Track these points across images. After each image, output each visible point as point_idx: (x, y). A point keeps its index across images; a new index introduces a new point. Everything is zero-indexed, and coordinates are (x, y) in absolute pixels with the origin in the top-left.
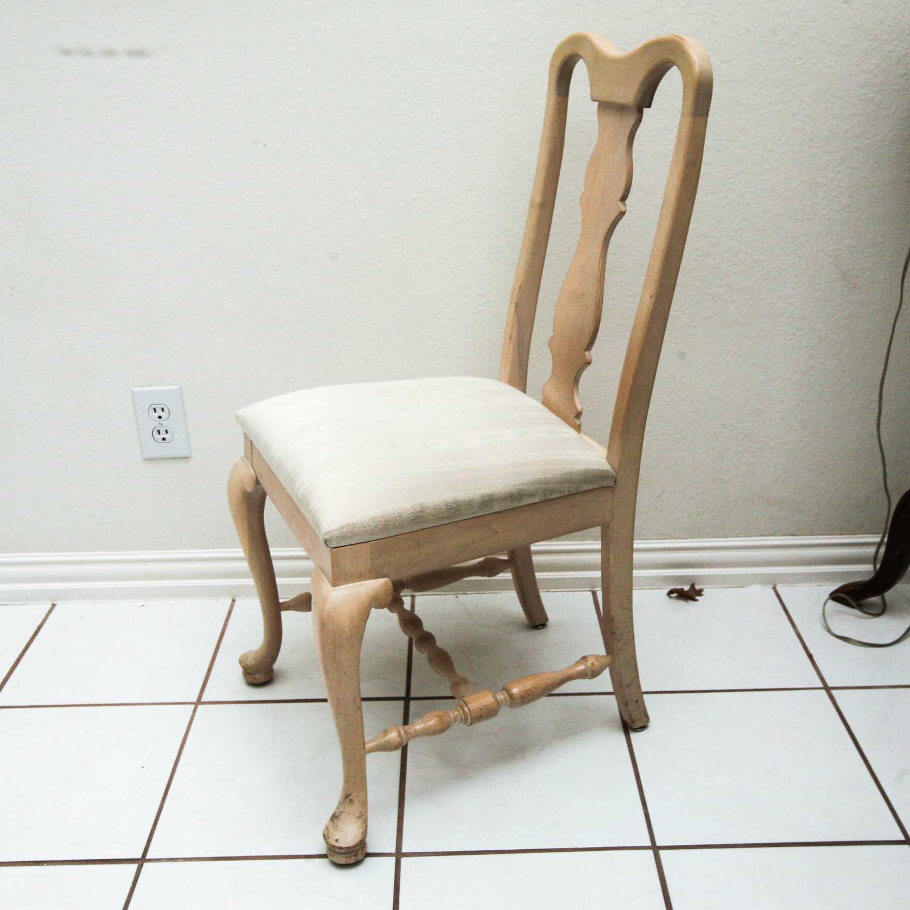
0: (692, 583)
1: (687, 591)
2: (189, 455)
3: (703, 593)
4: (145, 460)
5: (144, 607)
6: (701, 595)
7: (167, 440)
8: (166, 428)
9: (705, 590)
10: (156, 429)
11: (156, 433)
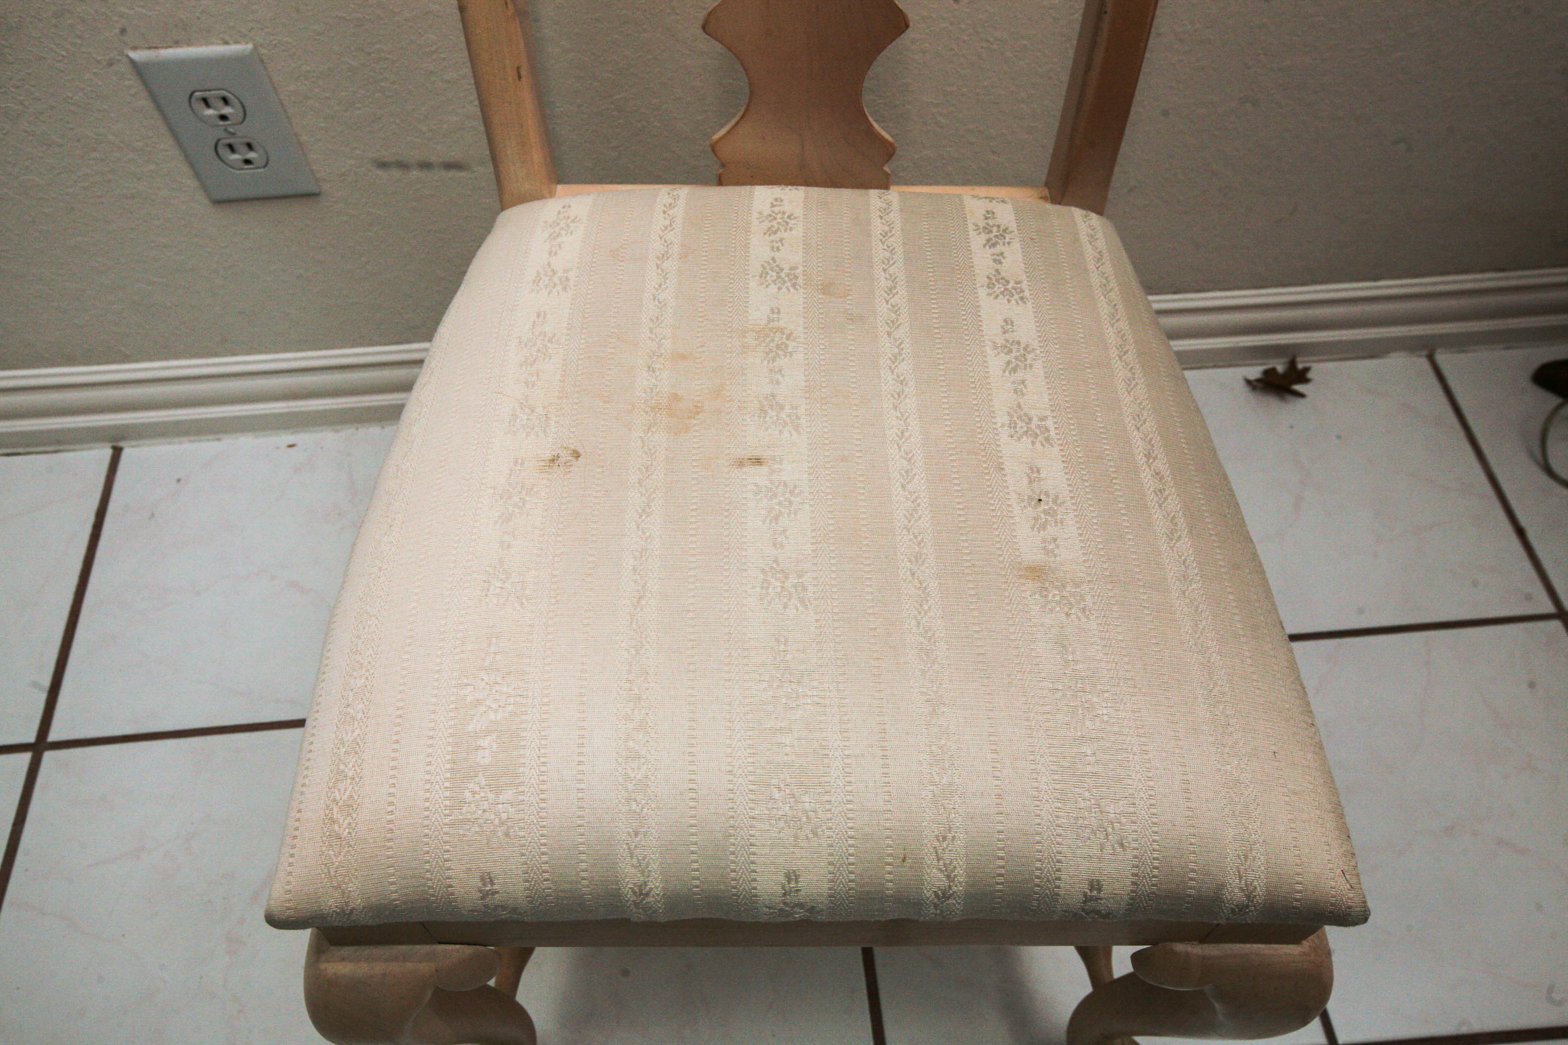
0: (1291, 356)
1: (1283, 374)
3: (1310, 375)
6: (1307, 381)
9: (1314, 366)
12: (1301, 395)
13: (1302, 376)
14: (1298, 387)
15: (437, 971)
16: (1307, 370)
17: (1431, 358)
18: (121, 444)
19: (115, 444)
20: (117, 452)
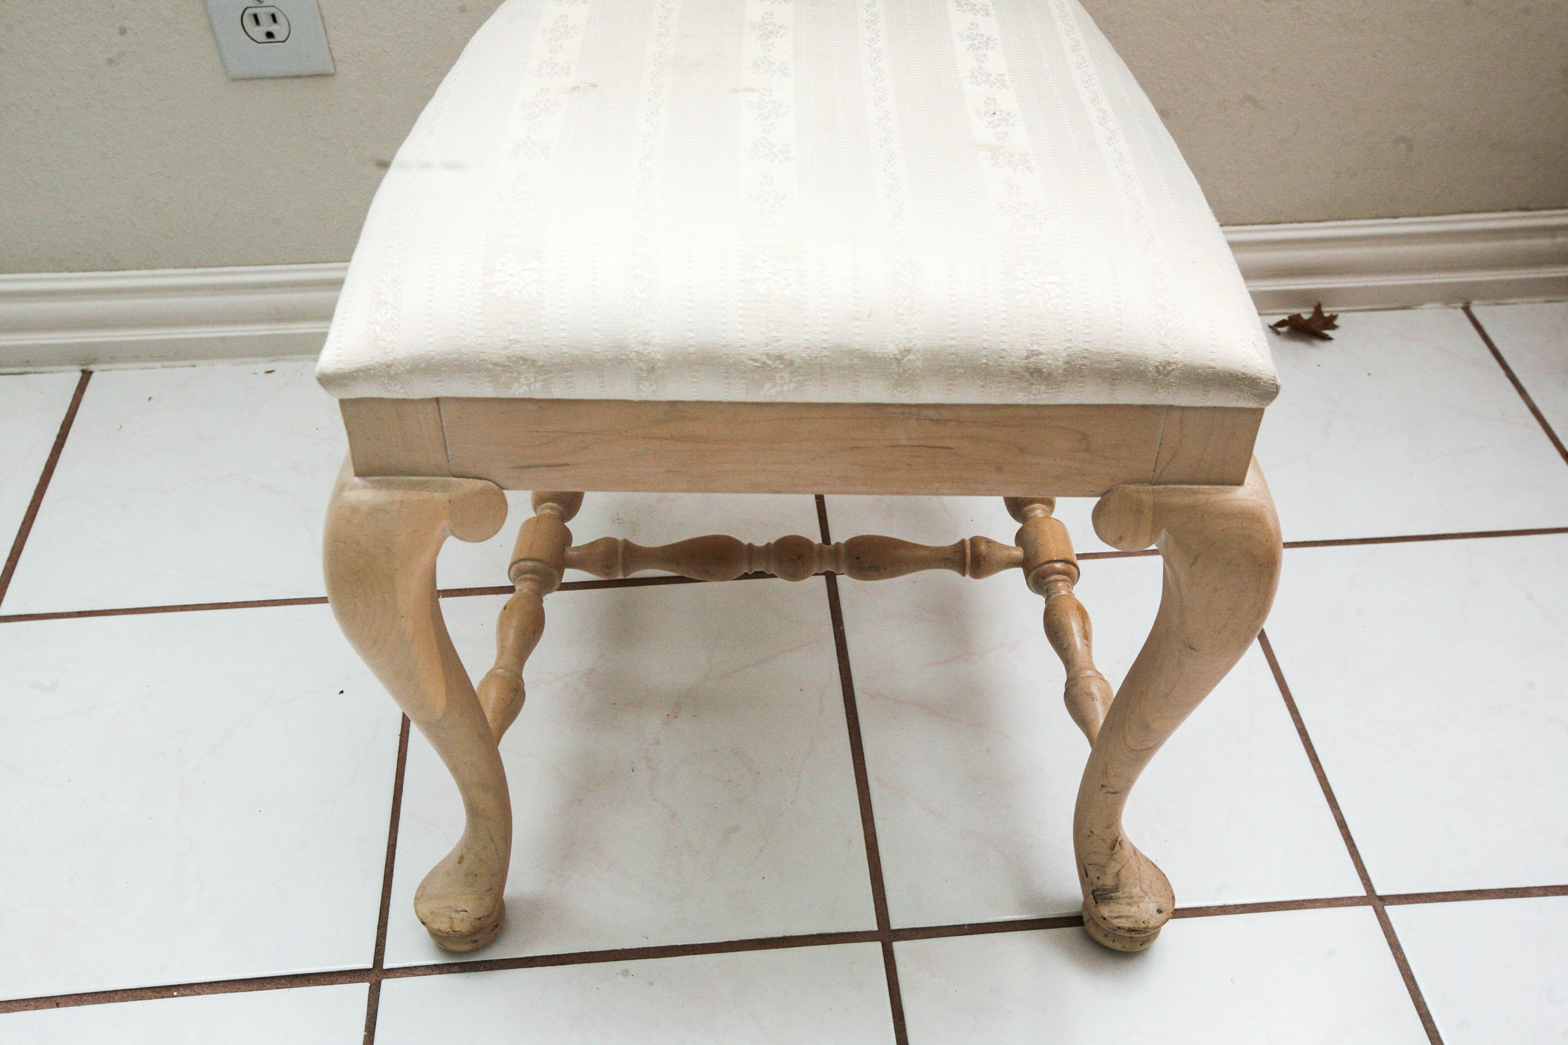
0: (1316, 304)
1: (1309, 320)
2: (332, 71)
3: (1336, 323)
4: (235, 80)
5: (271, 374)
6: (1334, 327)
7: (278, 37)
8: (272, 10)
9: (1341, 315)
10: (249, 11)
11: (249, 22)
12: (1330, 339)
13: (1330, 323)
14: (1327, 332)
15: (450, 502)
16: (1333, 317)
17: (1467, 309)
18: (91, 368)
19: (85, 368)
20: (86, 375)
